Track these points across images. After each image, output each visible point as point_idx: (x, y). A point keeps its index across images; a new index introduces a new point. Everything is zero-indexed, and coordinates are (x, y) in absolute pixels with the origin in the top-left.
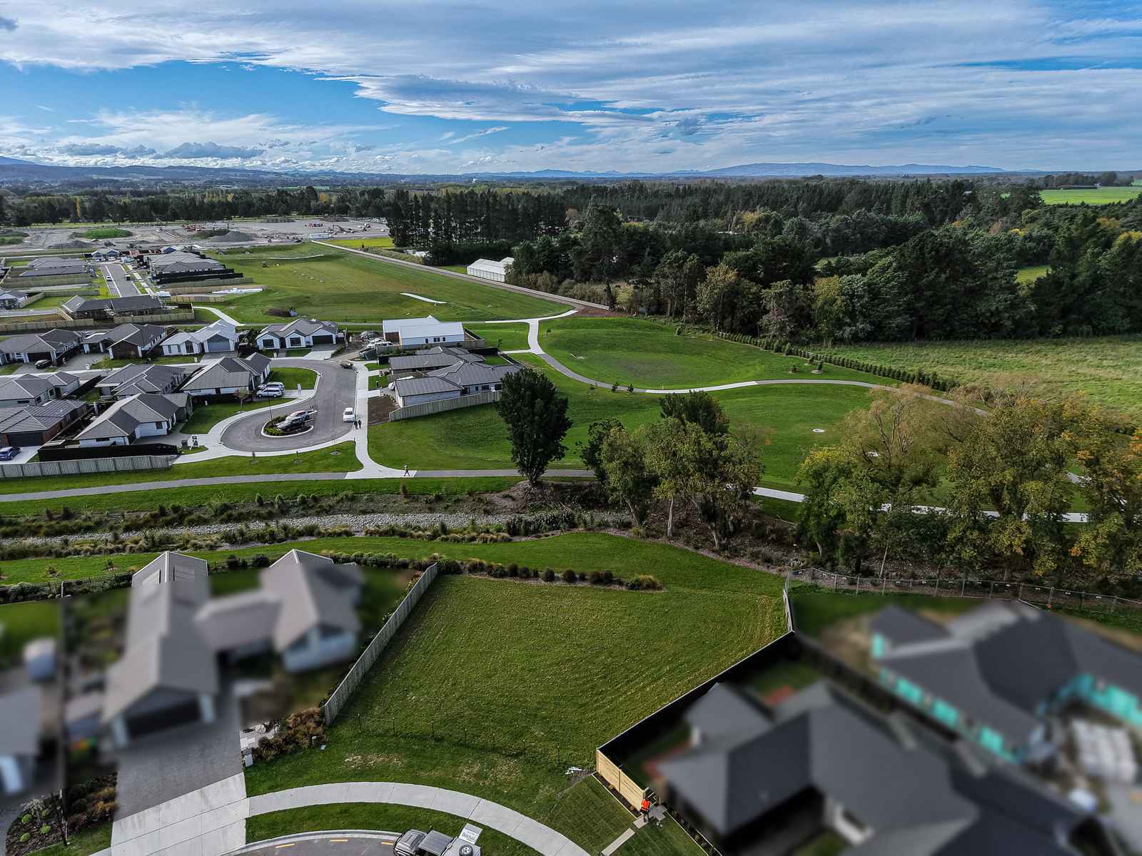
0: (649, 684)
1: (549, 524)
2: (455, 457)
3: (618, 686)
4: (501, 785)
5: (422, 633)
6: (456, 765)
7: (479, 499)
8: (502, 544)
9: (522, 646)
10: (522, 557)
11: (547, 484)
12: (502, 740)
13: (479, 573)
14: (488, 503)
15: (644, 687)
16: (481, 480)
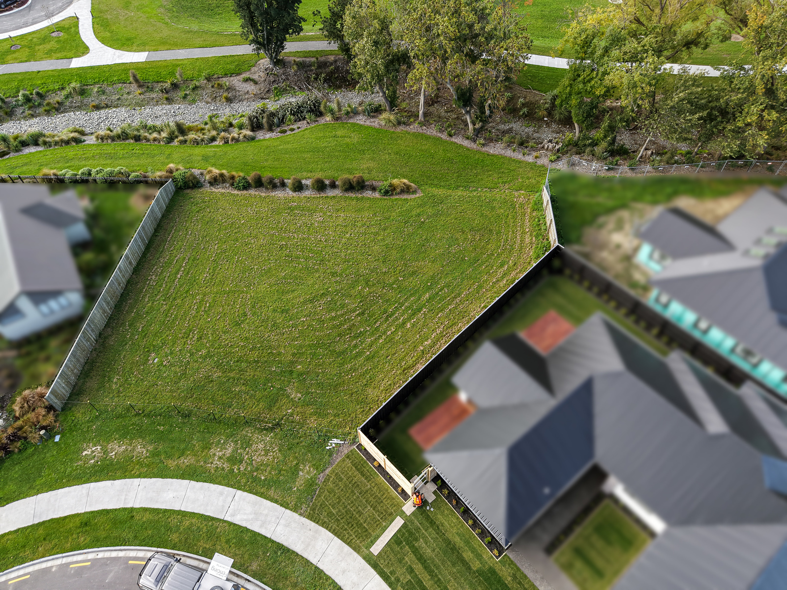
0: (409, 319)
1: (294, 115)
2: (189, 32)
3: (377, 325)
4: (257, 469)
5: (161, 273)
6: (207, 447)
7: (219, 84)
8: (245, 144)
9: (273, 280)
10: (266, 160)
11: (290, 62)
12: (255, 408)
13: (220, 185)
14: (229, 89)
15: (404, 323)
16: (218, 60)
